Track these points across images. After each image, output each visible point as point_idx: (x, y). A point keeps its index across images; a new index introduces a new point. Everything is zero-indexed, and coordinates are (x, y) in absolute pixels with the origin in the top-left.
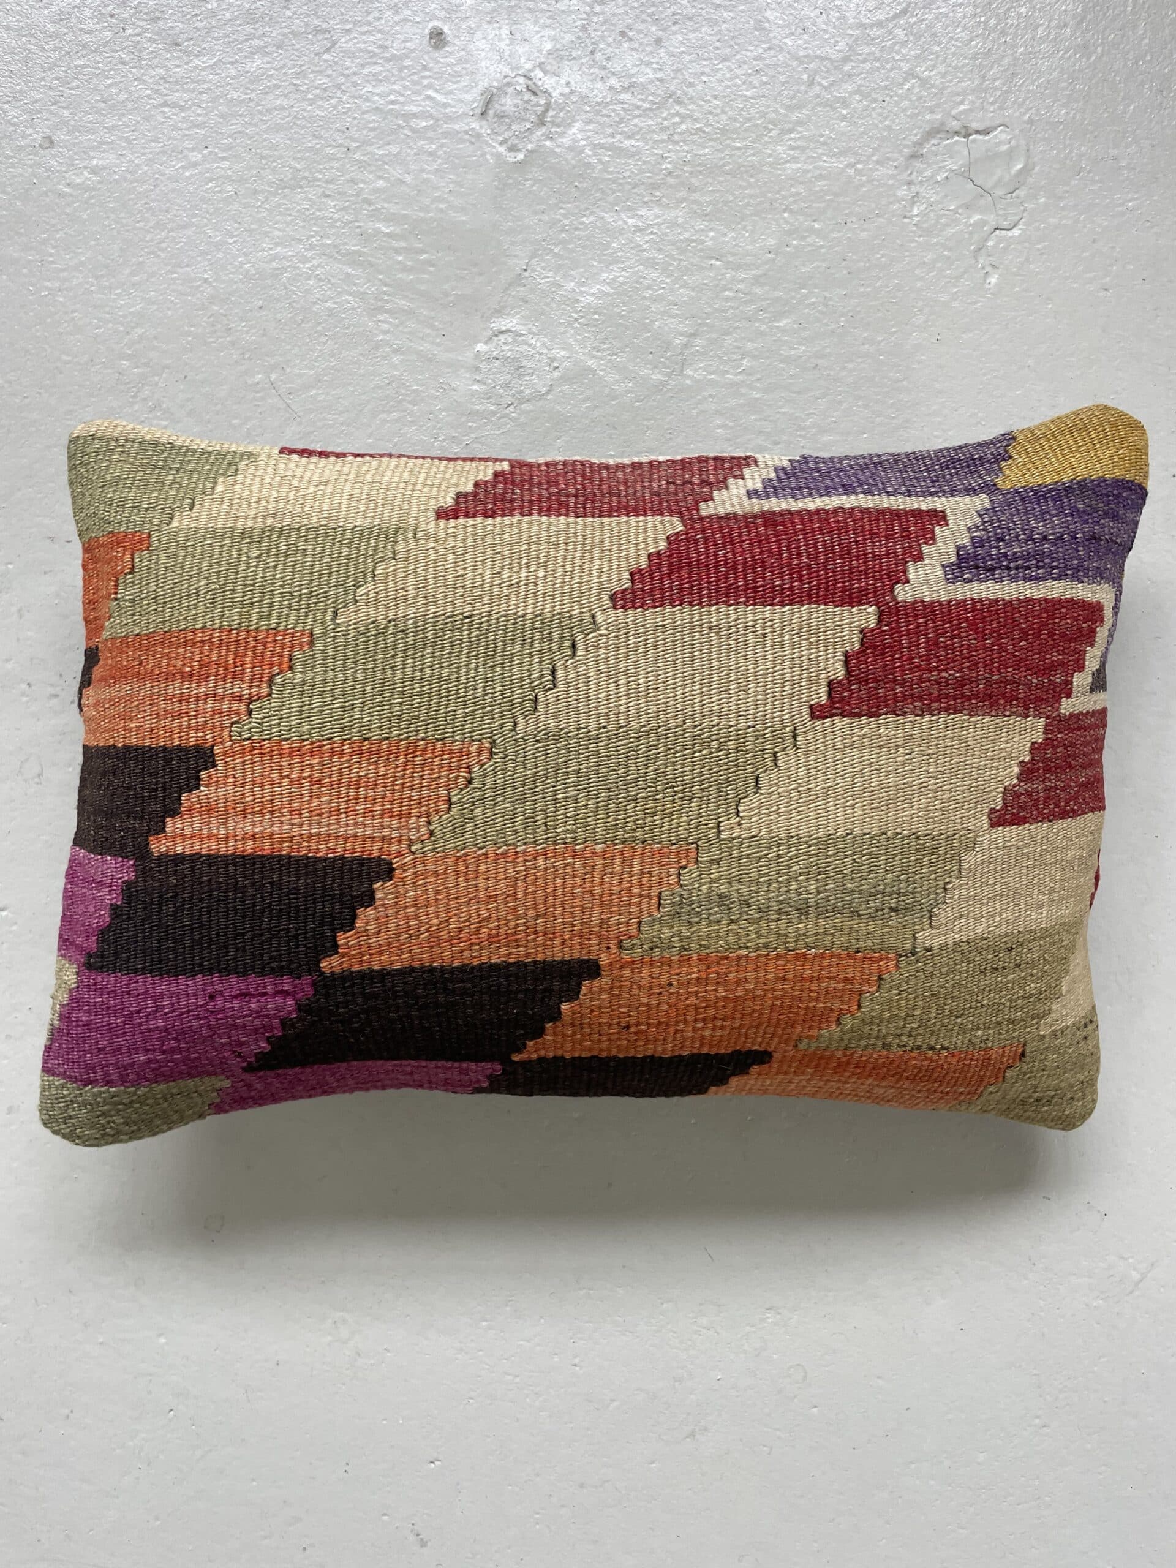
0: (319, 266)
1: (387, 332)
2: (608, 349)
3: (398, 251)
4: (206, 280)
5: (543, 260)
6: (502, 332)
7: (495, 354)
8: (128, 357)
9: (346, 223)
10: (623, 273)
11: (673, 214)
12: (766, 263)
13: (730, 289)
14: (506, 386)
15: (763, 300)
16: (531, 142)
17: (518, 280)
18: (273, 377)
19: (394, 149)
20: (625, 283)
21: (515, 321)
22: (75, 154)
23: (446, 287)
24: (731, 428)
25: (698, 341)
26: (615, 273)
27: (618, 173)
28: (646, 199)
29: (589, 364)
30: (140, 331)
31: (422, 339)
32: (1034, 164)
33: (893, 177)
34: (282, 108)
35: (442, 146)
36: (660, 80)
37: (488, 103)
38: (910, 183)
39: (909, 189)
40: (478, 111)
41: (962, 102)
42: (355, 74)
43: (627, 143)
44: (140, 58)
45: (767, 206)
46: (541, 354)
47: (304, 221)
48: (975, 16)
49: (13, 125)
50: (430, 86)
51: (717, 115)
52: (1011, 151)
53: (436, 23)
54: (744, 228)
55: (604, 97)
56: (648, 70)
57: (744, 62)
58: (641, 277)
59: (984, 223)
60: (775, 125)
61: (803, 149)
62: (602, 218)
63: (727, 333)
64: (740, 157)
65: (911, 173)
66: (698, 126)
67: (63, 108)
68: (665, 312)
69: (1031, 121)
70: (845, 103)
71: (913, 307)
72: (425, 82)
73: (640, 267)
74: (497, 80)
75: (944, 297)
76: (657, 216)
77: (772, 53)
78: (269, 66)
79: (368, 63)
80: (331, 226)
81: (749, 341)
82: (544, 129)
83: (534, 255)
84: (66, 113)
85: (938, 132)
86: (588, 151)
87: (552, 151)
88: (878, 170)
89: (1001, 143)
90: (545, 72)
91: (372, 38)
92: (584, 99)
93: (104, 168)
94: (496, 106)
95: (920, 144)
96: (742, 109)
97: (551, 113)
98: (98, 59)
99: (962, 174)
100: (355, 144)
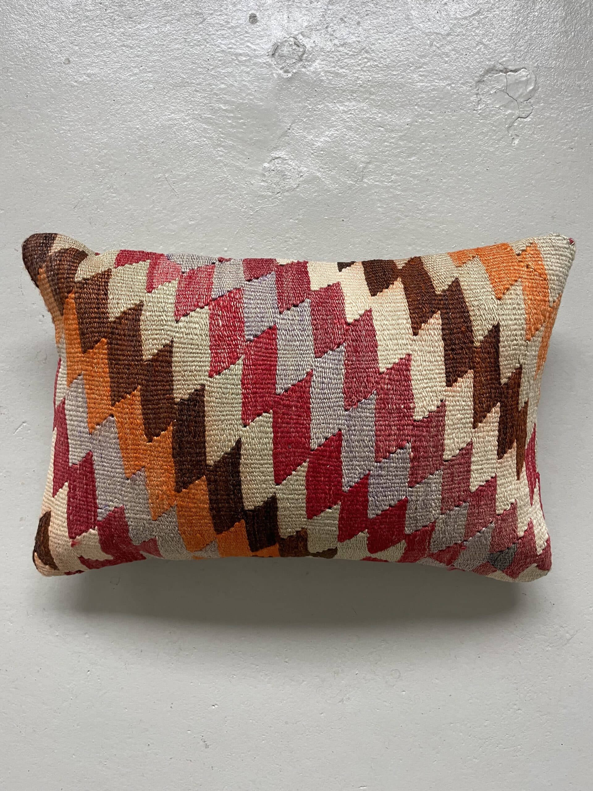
0: (191, 124)
1: (221, 156)
2: (327, 168)
3: (229, 118)
4: (138, 129)
5: (298, 125)
6: (277, 158)
7: (273, 168)
8: (99, 163)
9: (205, 104)
10: (336, 132)
11: (362, 105)
12: (405, 130)
13: (387, 142)
14: (277, 184)
15: (403, 147)
16: (295, 69)
17: (285, 134)
18: (167, 175)
19: (230, 70)
20: (337, 137)
21: (283, 153)
22: (80, 67)
23: (251, 136)
24: (385, 208)
25: (370, 166)
26: (332, 131)
27: (336, 84)
28: (349, 98)
29: (318, 174)
30: (105, 151)
31: (238, 160)
32: (539, 87)
33: (469, 91)
34: (179, 49)
35: (253, 69)
36: (359, 42)
37: (276, 50)
38: (477, 94)
39: (477, 97)
40: (271, 53)
41: (504, 56)
42: (213, 34)
43: (341, 71)
44: (113, 24)
45: (407, 102)
46: (295, 169)
47: (186, 102)
48: (512, 16)
49: (52, 52)
50: (248, 41)
51: (385, 59)
52: (527, 80)
53: (253, 12)
54: (395, 113)
55: (331, 49)
56: (353, 37)
57: (400, 34)
58: (345, 134)
59: (513, 114)
60: (413, 64)
61: (426, 77)
62: (327, 106)
63: (386, 163)
64: (395, 79)
65: (478, 90)
66: (376, 63)
67: (76, 45)
68: (355, 151)
69: (538, 67)
70: (447, 55)
71: (477, 153)
72: (246, 39)
73: (345, 130)
74: (281, 39)
75: (492, 150)
76: (354, 106)
77: (413, 30)
78: (173, 29)
79: (220, 29)
80: (198, 105)
81: (395, 166)
82: (302, 63)
83: (293, 122)
84: (77, 48)
85: (492, 70)
86: (322, 74)
87: (305, 73)
88: (462, 87)
89: (523, 76)
90: (304, 36)
91: (222, 18)
92: (322, 49)
93: (93, 74)
94: (280, 51)
95: (483, 76)
96: (397, 56)
97: (305, 55)
98: (93, 23)
99: (503, 91)
100: (211, 67)
